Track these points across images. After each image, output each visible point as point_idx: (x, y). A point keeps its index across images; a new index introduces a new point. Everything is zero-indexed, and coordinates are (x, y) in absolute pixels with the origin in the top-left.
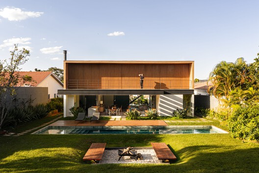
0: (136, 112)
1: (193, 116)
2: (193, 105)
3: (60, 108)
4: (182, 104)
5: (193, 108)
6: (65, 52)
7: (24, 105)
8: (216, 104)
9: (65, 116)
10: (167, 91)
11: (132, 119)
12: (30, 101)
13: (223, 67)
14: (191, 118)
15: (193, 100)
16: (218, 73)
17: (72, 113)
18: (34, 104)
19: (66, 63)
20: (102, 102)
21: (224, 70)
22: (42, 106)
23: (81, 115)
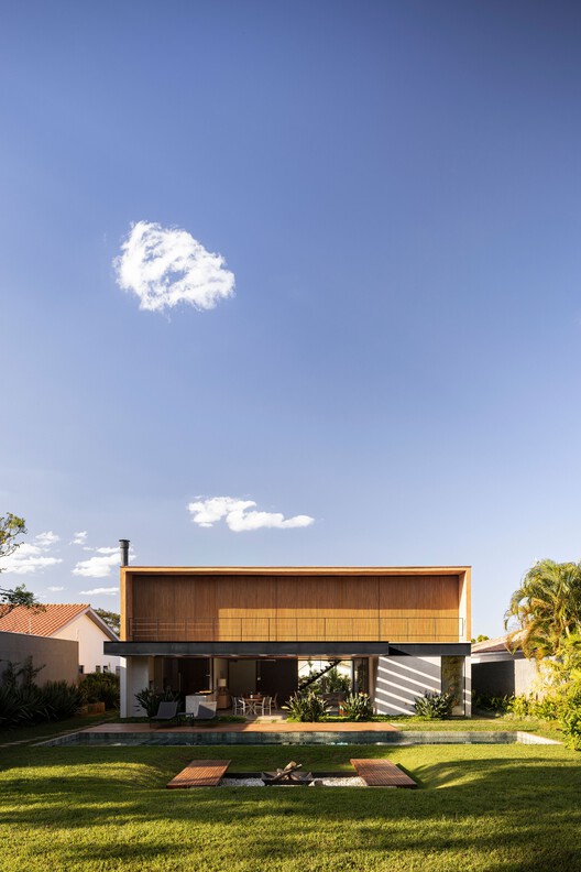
0: (314, 702)
1: (469, 713)
2: (469, 684)
3: (112, 700)
4: (440, 681)
5: (468, 692)
6: (126, 544)
7: (14, 682)
8: (531, 680)
9: (123, 714)
10: (399, 648)
11: (303, 720)
12: (29, 672)
13: (547, 575)
14: (464, 718)
15: (467, 673)
16: (535, 592)
17: (144, 706)
18: (39, 681)
19: (127, 573)
20: (223, 683)
21: (548, 583)
22: (62, 686)
23: (167, 709)
